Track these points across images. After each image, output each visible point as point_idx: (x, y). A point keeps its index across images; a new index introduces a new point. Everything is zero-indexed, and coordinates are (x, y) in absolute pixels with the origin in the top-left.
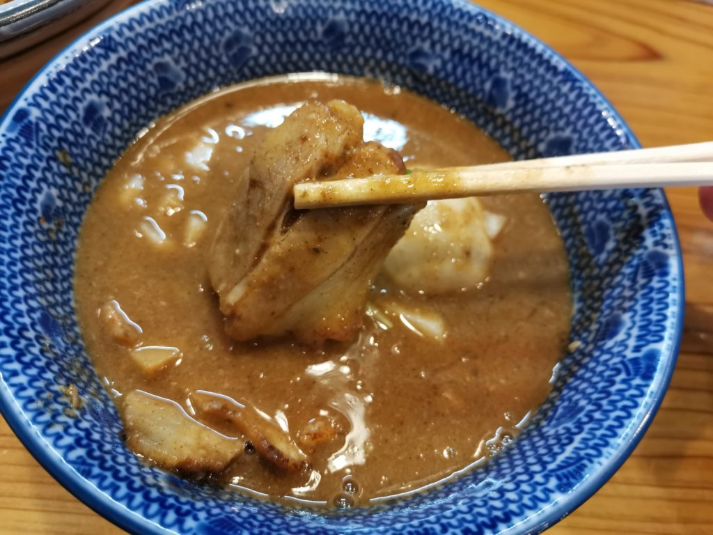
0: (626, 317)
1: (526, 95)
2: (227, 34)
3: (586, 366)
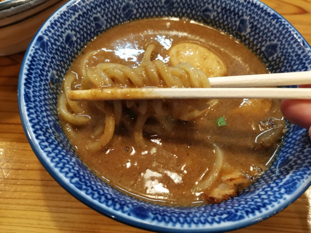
1: (256, 26)
2: (124, 4)
3: (290, 142)
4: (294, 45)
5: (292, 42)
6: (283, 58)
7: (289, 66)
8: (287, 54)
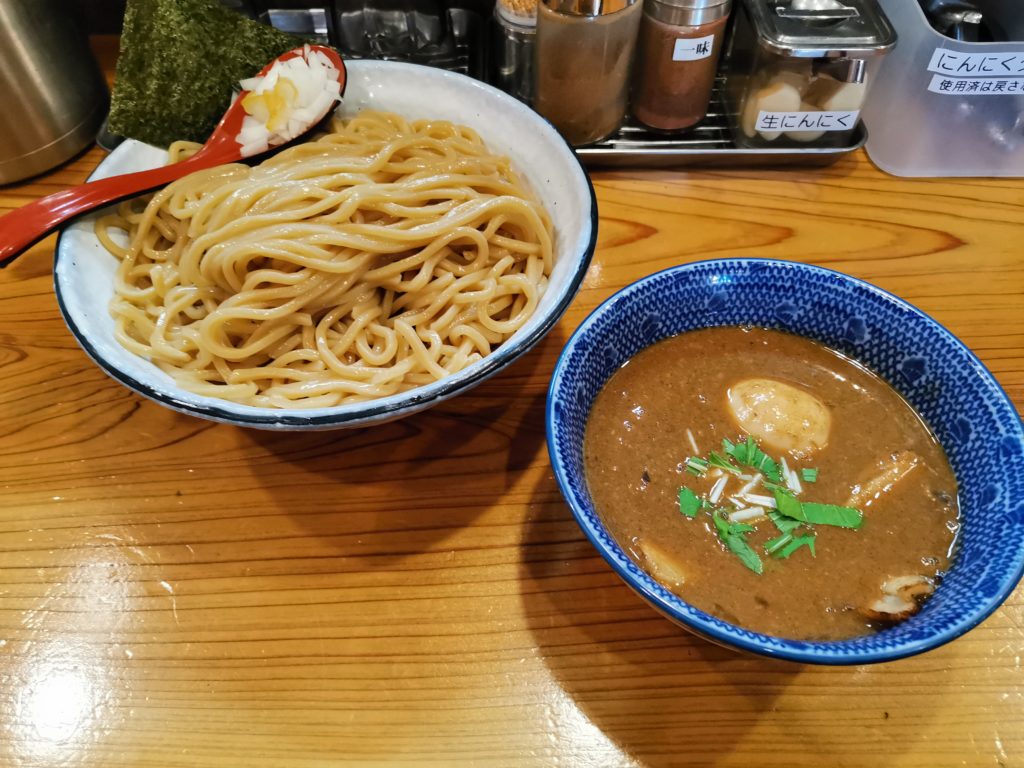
0: (998, 485)
3: (977, 525)
4: (954, 362)
5: (949, 357)
6: (938, 383)
7: (952, 397)
8: (945, 377)
